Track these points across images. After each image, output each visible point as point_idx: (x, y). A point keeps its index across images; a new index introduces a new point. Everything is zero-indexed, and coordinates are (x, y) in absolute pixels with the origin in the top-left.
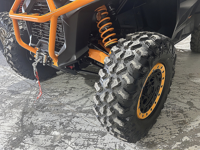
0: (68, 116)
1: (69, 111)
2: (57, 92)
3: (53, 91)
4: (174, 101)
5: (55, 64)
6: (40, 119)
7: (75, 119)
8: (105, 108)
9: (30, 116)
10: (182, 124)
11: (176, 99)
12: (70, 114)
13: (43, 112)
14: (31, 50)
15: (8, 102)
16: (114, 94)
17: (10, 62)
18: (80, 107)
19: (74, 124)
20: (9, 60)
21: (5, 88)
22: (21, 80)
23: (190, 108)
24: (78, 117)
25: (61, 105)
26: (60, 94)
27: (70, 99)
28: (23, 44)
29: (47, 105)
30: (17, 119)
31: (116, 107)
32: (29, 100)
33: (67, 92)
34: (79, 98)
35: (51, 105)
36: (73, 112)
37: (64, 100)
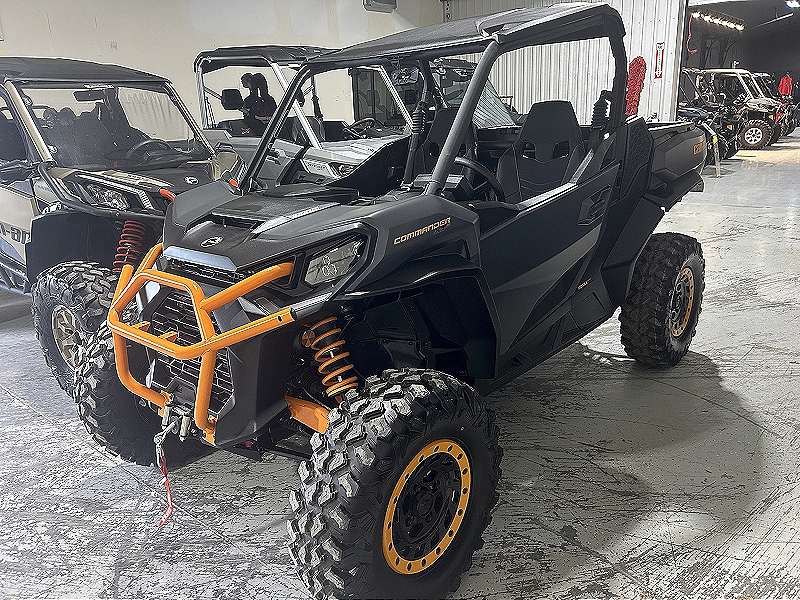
0: (237, 574)
1: (241, 559)
2: (213, 501)
3: (202, 498)
4: (528, 526)
5: (210, 438)
6: (162, 583)
7: (257, 581)
8: (309, 548)
9: (136, 575)
10: (528, 590)
11: (535, 521)
12: (245, 566)
13: (173, 562)
14: (151, 399)
15: (76, 534)
16: (323, 519)
17: (90, 419)
18: (272, 548)
19: (253, 593)
20: (86, 414)
21: (65, 493)
22: (110, 464)
23: (562, 547)
24: (265, 575)
25: (223, 541)
26: (221, 510)
27: (250, 523)
28: (132, 385)
29: (183, 541)
30: (101, 582)
31: (327, 546)
32: (133, 528)
33: (240, 503)
34: (272, 519)
35: (195, 540)
36: (252, 560)
37: (232, 526)
